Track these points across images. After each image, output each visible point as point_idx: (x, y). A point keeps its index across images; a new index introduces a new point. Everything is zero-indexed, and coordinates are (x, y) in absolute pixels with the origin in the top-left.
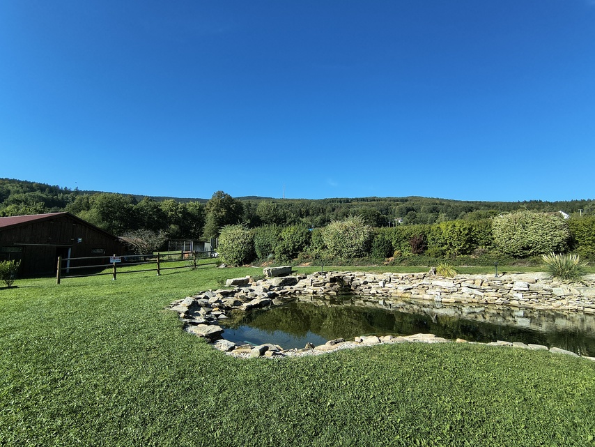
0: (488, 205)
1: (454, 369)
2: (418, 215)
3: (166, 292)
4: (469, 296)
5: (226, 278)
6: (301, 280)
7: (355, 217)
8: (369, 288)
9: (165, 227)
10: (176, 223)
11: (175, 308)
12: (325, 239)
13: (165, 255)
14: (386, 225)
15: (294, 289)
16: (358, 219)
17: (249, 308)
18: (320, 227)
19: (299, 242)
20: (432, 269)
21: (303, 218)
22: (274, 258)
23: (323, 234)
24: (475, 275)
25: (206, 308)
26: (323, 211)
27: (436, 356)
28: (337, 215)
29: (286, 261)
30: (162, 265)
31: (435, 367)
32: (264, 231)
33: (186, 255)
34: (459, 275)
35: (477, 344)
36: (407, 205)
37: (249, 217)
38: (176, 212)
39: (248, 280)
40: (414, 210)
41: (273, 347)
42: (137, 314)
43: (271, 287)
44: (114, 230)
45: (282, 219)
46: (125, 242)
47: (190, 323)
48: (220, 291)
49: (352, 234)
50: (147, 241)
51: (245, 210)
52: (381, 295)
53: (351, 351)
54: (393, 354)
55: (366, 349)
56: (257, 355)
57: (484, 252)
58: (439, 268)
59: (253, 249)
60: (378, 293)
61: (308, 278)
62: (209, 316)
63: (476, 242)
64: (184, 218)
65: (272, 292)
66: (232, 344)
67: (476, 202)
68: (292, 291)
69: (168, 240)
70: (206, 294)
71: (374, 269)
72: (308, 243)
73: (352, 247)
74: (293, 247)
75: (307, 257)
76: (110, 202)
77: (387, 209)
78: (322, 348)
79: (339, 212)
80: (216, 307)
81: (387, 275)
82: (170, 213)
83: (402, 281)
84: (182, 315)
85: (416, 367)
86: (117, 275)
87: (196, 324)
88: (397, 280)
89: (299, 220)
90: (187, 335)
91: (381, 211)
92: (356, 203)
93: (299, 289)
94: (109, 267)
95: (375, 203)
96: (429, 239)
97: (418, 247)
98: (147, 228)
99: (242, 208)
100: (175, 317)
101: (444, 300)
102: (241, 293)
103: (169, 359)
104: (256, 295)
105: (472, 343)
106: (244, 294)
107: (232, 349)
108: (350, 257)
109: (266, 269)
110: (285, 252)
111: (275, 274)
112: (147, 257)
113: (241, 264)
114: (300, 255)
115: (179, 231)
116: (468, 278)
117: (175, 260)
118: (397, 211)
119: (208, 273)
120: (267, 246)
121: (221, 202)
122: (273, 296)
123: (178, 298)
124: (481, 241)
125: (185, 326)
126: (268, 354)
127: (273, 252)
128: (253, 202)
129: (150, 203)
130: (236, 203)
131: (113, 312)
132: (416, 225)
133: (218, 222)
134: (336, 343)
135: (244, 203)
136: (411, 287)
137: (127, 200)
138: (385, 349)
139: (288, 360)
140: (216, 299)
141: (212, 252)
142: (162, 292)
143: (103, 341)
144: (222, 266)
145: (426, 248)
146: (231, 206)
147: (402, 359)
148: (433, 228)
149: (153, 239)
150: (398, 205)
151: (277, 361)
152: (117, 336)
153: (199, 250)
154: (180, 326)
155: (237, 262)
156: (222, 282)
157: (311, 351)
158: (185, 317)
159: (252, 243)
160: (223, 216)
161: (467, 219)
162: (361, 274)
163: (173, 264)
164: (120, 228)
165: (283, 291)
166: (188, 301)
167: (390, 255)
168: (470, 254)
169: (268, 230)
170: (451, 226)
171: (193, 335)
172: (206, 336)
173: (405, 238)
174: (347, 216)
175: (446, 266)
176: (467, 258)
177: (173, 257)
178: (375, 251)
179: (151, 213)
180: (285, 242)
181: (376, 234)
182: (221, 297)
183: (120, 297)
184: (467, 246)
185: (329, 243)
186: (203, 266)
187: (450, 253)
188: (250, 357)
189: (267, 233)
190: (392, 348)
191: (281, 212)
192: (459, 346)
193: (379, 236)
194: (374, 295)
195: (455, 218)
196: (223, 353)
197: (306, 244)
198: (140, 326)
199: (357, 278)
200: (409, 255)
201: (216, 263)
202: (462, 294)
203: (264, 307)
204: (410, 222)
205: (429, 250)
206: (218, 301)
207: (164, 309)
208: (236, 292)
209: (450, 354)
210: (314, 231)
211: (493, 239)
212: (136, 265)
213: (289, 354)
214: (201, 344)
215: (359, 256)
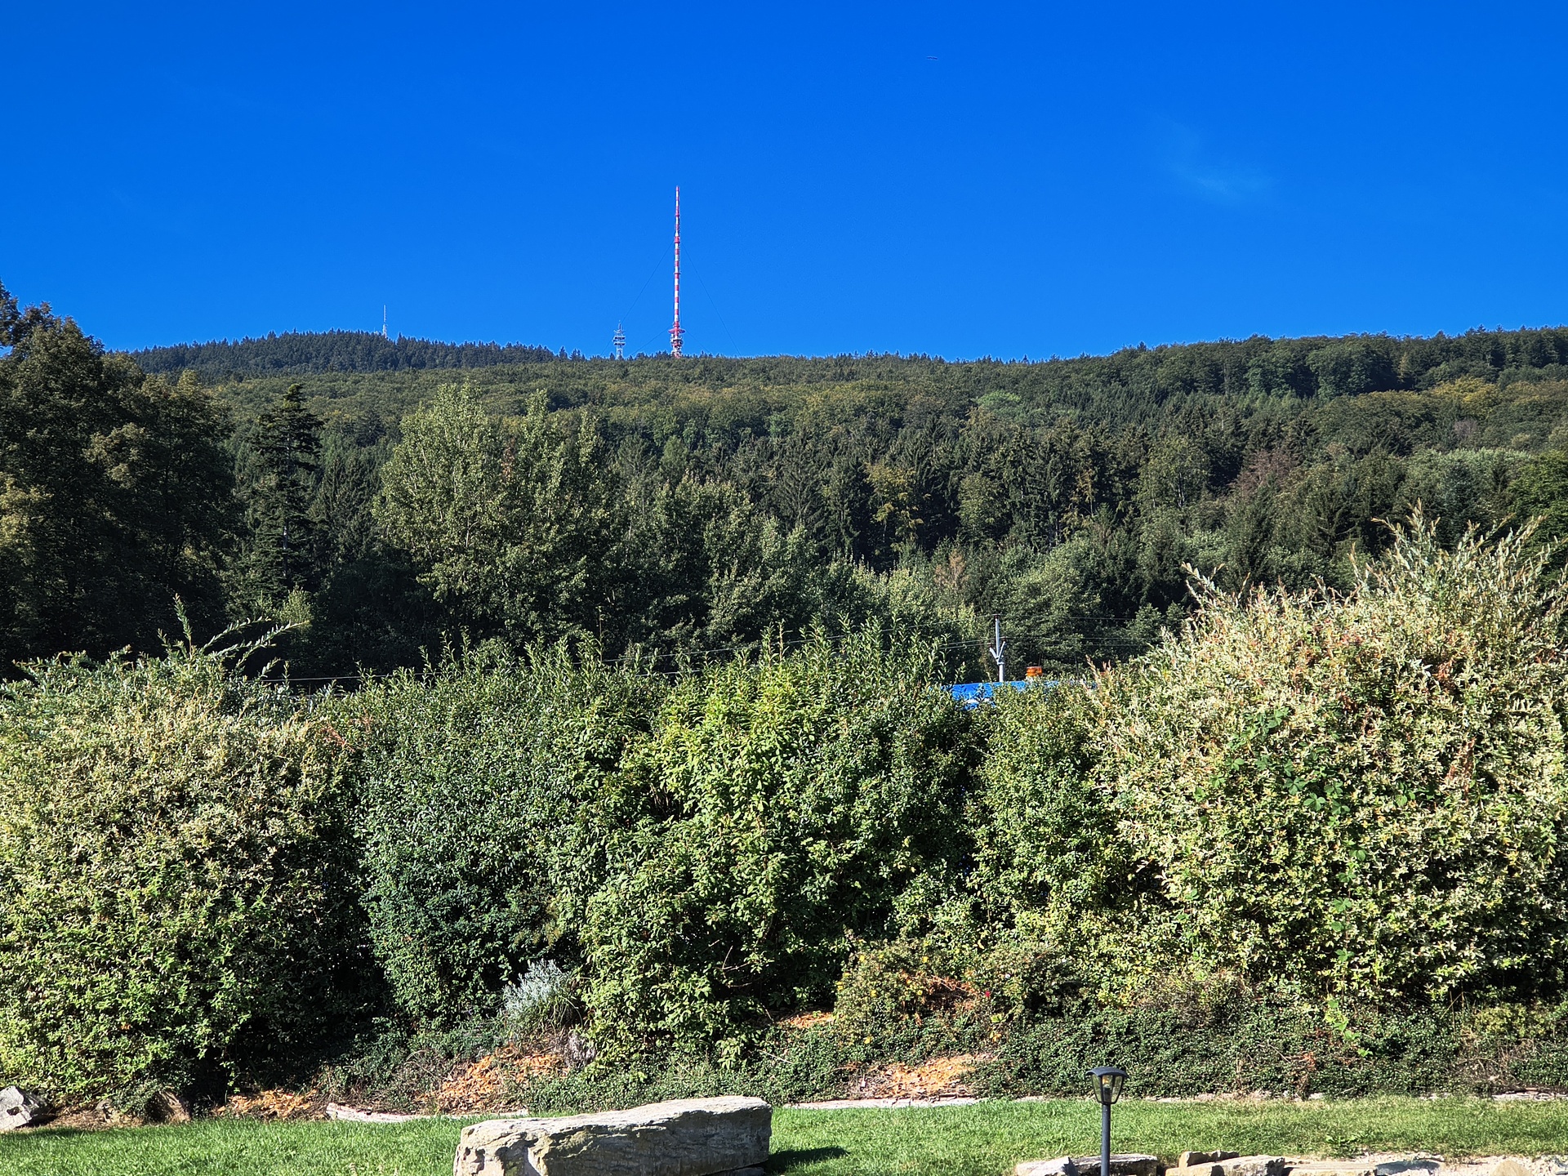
7: (1468, 541)
16: (1497, 570)
18: (1074, 662)
19: (842, 831)
21: (884, 563)
22: (577, 1015)
23: (1110, 739)
26: (1112, 489)
28: (1263, 530)
29: (708, 1047)
32: (468, 719)
37: (296, 569)
45: (660, 585)
49: (1434, 735)
51: (255, 484)
59: (347, 915)
72: (940, 836)
73: (1439, 876)
74: (787, 890)
75: (942, 999)
79: (1289, 488)
89: (841, 591)
92: (1469, 391)
108: (1412, 990)
109: (491, 1131)
110: (696, 939)
113: (204, 1089)
114: (864, 970)
120: (493, 883)
127: (568, 951)
130: (147, 414)
135: (242, 408)
146: (98, 446)
155: (159, 1068)
159: (331, 849)
169: (508, 702)
174: (1376, 543)
185: (1177, 831)
189: (497, 742)
197: (927, 850)
210: (1015, 707)
215: (1525, 987)
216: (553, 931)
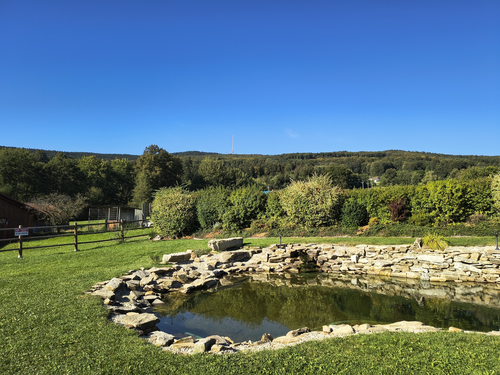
0: (486, 160)
1: (447, 365)
2: (399, 173)
3: (86, 273)
4: (464, 273)
5: (162, 253)
6: (255, 255)
7: (321, 176)
8: (339, 264)
9: (83, 191)
10: (99, 184)
11: (97, 293)
12: (283, 203)
13: (84, 226)
14: (358, 186)
15: (246, 266)
16: (324, 179)
17: (192, 290)
18: (277, 189)
19: (252, 207)
20: (417, 240)
21: (256, 178)
22: (221, 228)
23: (281, 197)
24: (471, 247)
25: (137, 292)
26: (281, 169)
27: (424, 349)
28: (298, 174)
29: (236, 232)
30: (81, 238)
31: (424, 363)
32: (209, 195)
33: (111, 226)
34: (450, 247)
35: (475, 334)
36: (385, 160)
37: (190, 178)
38: (98, 172)
39: (189, 256)
40: (393, 167)
41: (222, 339)
42: (49, 301)
43: (218, 263)
44: (19, 195)
45: (231, 180)
46: (33, 209)
47: (117, 311)
48: (154, 269)
49: (317, 197)
50: (62, 208)
51: (185, 168)
52: (353, 272)
53: (318, 344)
54: (371, 347)
55: (337, 341)
56: (202, 351)
57: (482, 219)
58: (426, 239)
59: (196, 217)
60: (349, 270)
61: (263, 252)
62: (141, 301)
63: (471, 207)
64: (108, 179)
65: (219, 270)
66: (170, 337)
67: (472, 156)
68: (244, 268)
69: (88, 207)
70: (137, 274)
71: (344, 240)
72: (262, 208)
73: (317, 213)
74: (245, 214)
75: (262, 226)
76: (13, 160)
77: (360, 166)
78: (282, 341)
79: (301, 170)
80: (150, 290)
81: (361, 248)
82: (90, 173)
83: (380, 256)
84: (107, 301)
85: (399, 364)
86: (24, 251)
87: (124, 312)
88: (374, 254)
89: (251, 181)
90: (113, 327)
91: (353, 169)
92: (321, 159)
93: (253, 266)
94: (13, 242)
95: (344, 158)
96: (413, 202)
97: (400, 212)
98: (62, 192)
99: (180, 167)
100: (98, 304)
101: (432, 278)
102: (181, 272)
103: (91, 357)
104: (200, 274)
105: (468, 332)
106: (185, 273)
107: (170, 343)
108: (314, 225)
109: (212, 241)
110: (235, 220)
111: (222, 247)
112: (61, 228)
113: (180, 236)
114: (254, 223)
115: (102, 195)
116: (462, 251)
117: (98, 232)
118: (372, 168)
119: (139, 247)
120: (212, 213)
121: (155, 158)
122: (221, 275)
123: (102, 280)
124: (478, 205)
125: (111, 315)
126: (216, 349)
127: (220, 221)
128: (194, 160)
129: (64, 160)
130: (173, 160)
131: (19, 299)
132: (397, 187)
133: (151, 183)
134: (299, 333)
135: (184, 159)
136: (391, 263)
137: (36, 156)
138: (361, 340)
139: (241, 355)
140: (149, 280)
141: (145, 220)
142: (82, 273)
143: (6, 335)
144: (157, 238)
145: (410, 215)
146: (168, 164)
147: (382, 353)
148: (418, 189)
149: (69, 205)
150: (373, 160)
151: (226, 357)
152: (25, 329)
153: (128, 219)
154: (104, 315)
155: (175, 233)
156: (157, 258)
157: (268, 343)
158: (110, 304)
159: (194, 209)
160: (157, 177)
161: (461, 177)
162: (329, 246)
163: (94, 237)
164: (27, 191)
165: (233, 268)
166: (115, 283)
167: (364, 222)
168: (464, 221)
169: (214, 193)
170: (440, 187)
171: (121, 327)
172: (138, 328)
173: (383, 202)
174: (311, 176)
175: (435, 237)
176: (460, 227)
177: (95, 228)
178: (346, 218)
179: (66, 173)
180: (235, 208)
181: (347, 197)
182: (155, 277)
183: (27, 279)
184: (461, 212)
185: (289, 208)
186: (133, 239)
187: (440, 221)
188: (192, 354)
189: (213, 197)
190: (370, 339)
191: (229, 170)
192: (452, 337)
193: (351, 200)
194: (345, 272)
195: (445, 177)
196: (160, 348)
197: (261, 210)
198: (54, 316)
199: (324, 252)
200: (387, 223)
201: (150, 235)
202: (455, 270)
203: (209, 288)
204: (389, 182)
205: (414, 217)
206: (153, 282)
207: (83, 294)
208: (174, 270)
209: (441, 346)
210: (271, 194)
211: (493, 202)
212: (47, 238)
213: (242, 348)
214: (131, 338)
215: (326, 225)
216: (219, 219)
